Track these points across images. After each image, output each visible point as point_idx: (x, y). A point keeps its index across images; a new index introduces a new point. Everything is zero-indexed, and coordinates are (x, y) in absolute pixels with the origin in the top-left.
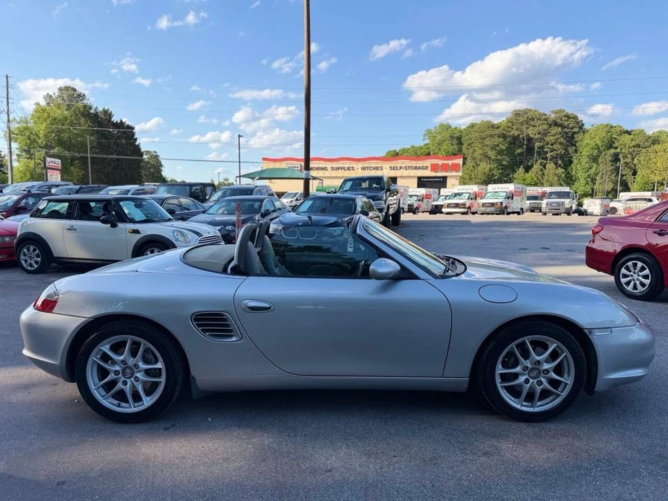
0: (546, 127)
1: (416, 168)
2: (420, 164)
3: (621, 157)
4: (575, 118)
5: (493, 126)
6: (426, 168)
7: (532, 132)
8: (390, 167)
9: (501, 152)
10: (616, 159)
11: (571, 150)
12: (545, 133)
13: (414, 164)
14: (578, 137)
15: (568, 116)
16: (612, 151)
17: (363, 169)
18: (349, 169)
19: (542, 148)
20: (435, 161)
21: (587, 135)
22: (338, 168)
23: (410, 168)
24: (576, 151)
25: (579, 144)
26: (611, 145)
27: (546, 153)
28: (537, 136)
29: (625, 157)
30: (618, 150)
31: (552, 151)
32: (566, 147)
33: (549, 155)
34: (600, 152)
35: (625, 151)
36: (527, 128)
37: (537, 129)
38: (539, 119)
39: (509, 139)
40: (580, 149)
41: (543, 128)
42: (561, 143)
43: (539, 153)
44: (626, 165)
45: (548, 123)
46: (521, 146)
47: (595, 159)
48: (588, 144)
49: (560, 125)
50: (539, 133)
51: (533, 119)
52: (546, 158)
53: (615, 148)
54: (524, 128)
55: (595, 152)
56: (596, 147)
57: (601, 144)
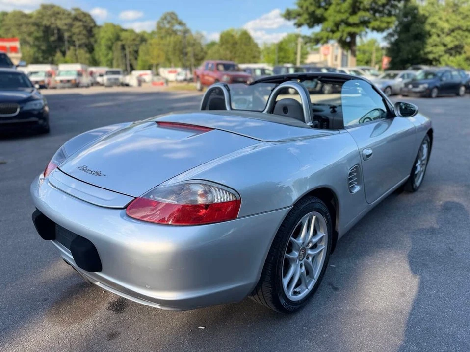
0: (70, 20)
3: (126, 47)
5: (25, 16)
7: (60, 24)
9: (37, 39)
10: (123, 48)
11: (92, 40)
12: (71, 26)
14: (95, 31)
15: (84, 14)
16: (120, 43)
19: (70, 37)
21: (102, 30)
24: (96, 41)
25: (96, 36)
26: (118, 38)
27: (74, 41)
28: (65, 28)
29: (129, 47)
30: (124, 42)
31: (78, 40)
32: (88, 38)
33: (77, 43)
34: (113, 43)
35: (128, 42)
36: (56, 20)
37: (64, 22)
38: (63, 13)
39: (42, 28)
40: (99, 40)
41: (68, 21)
42: (84, 35)
43: (69, 41)
44: (130, 52)
45: (71, 18)
46: (53, 35)
47: (110, 48)
48: (103, 37)
49: (80, 20)
50: (66, 25)
51: (58, 13)
52: (74, 46)
53: (121, 40)
54: (53, 20)
55: (110, 43)
56: (110, 39)
57: (111, 36)
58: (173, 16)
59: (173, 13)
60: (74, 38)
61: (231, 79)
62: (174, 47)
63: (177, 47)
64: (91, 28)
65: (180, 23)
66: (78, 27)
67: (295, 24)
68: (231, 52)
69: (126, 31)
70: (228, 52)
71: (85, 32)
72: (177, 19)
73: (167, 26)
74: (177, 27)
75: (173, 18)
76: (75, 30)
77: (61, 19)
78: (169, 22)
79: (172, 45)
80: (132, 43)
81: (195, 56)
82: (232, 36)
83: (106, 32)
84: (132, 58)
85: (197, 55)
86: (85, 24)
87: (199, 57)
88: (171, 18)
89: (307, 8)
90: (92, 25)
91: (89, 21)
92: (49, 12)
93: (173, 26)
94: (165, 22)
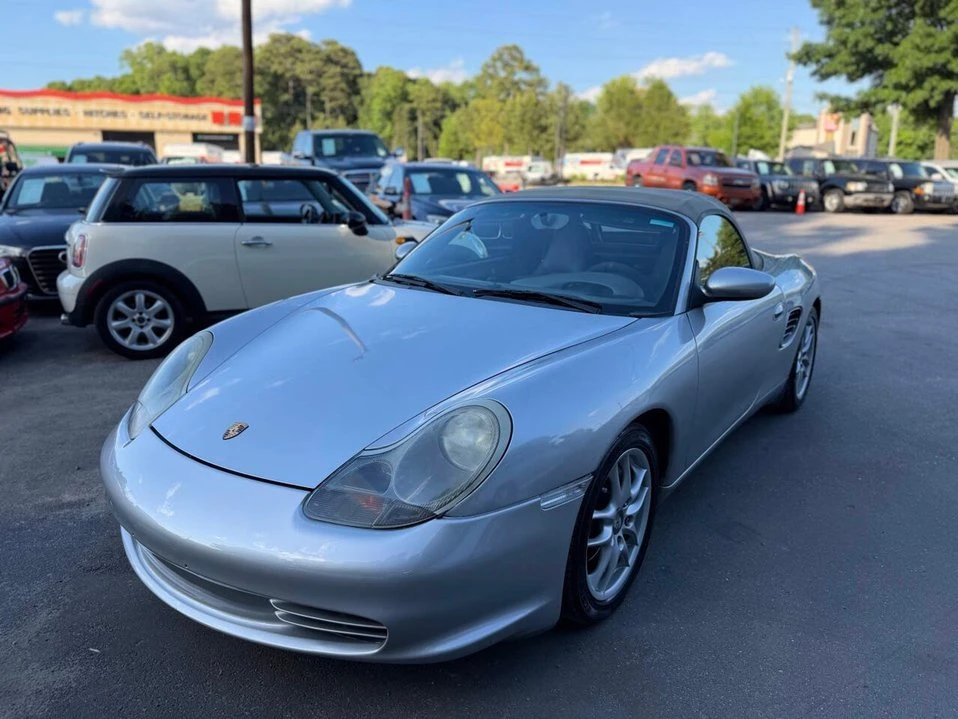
0: (319, 63)
1: (186, 117)
2: (193, 109)
3: (419, 114)
4: (353, 54)
6: (204, 118)
7: (302, 70)
8: (141, 113)
10: (413, 117)
11: (356, 100)
12: (320, 75)
13: (182, 109)
14: (362, 82)
15: (345, 52)
16: (407, 106)
17: (89, 113)
18: (58, 112)
19: (317, 94)
20: (218, 107)
21: (375, 82)
22: (34, 111)
23: (176, 116)
24: (362, 102)
25: (364, 92)
26: (405, 97)
27: (323, 103)
28: (309, 77)
29: (424, 114)
30: (415, 105)
31: (332, 99)
32: (349, 95)
33: (328, 106)
34: (394, 107)
35: (423, 106)
36: (293, 63)
37: (308, 67)
38: (309, 51)
39: (269, 79)
40: (368, 101)
41: (317, 64)
42: (342, 90)
43: (313, 102)
44: (426, 124)
45: (321, 60)
46: (286, 90)
47: (388, 115)
48: (378, 94)
49: (337, 63)
50: (311, 72)
51: (300, 51)
52: (323, 111)
53: (411, 102)
54: (288, 62)
55: (388, 106)
56: (389, 99)
57: (393, 94)
58: (515, 53)
59: (516, 48)
60: (324, 97)
61: (719, 181)
62: (524, 114)
63: (529, 115)
64: (356, 77)
65: (528, 68)
66: (332, 77)
67: (814, 73)
68: (628, 124)
69: (414, 81)
70: (621, 125)
71: (343, 85)
72: (521, 61)
73: (502, 74)
74: (521, 75)
75: (514, 58)
76: (327, 82)
77: (302, 61)
78: (506, 65)
79: (518, 111)
80: (430, 105)
81: (564, 131)
82: (632, 92)
83: (382, 86)
84: (429, 135)
85: (567, 132)
86: (346, 70)
87: (572, 134)
88: (512, 57)
89: (856, 44)
90: (357, 72)
91: (351, 64)
92: (283, 50)
93: (513, 73)
94: (499, 64)
